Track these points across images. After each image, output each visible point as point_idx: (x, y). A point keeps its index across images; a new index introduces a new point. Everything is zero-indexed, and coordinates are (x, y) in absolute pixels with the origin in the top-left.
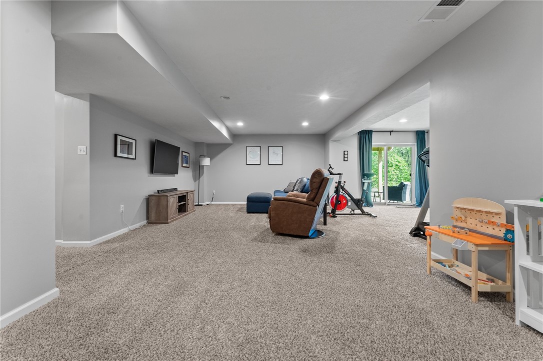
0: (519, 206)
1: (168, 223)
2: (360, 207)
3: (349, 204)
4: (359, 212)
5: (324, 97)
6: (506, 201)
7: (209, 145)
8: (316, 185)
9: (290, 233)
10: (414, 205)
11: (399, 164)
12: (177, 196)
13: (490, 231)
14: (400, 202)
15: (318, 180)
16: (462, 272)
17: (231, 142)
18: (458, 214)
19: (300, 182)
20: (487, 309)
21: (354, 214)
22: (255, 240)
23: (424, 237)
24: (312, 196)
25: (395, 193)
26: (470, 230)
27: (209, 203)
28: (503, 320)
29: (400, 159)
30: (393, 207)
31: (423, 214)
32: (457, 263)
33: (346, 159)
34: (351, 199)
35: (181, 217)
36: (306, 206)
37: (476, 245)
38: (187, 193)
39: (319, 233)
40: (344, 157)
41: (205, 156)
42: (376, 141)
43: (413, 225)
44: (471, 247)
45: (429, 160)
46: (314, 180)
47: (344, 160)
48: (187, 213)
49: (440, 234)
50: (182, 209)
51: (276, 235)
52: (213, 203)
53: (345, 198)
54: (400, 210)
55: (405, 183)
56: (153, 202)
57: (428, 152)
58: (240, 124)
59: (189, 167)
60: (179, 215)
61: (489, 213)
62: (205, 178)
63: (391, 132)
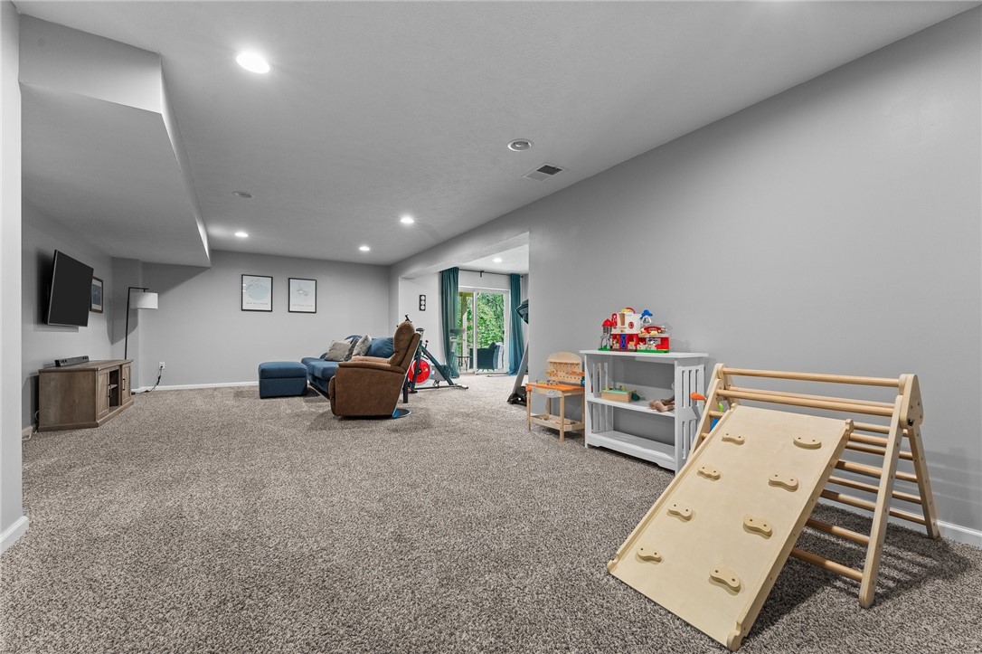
0: (587, 355)
1: (97, 425)
2: (446, 378)
3: (433, 372)
4: (446, 383)
5: (407, 220)
6: (581, 352)
7: (149, 267)
8: (403, 344)
9: (365, 414)
10: (507, 373)
11: (485, 317)
12: (108, 371)
13: (573, 381)
14: (491, 371)
15: (406, 337)
16: (554, 422)
17: (209, 264)
18: (551, 368)
19: (363, 342)
20: (569, 444)
21: (438, 387)
22: (311, 429)
23: (524, 402)
24: (399, 359)
25: (486, 358)
26: (560, 383)
27: (149, 388)
28: (578, 447)
29: (486, 309)
30: (484, 376)
31: (520, 380)
32: (551, 416)
33: (423, 307)
34: (436, 366)
35: (115, 415)
36: (390, 373)
37: (563, 392)
38: (121, 366)
39: (405, 412)
40: (421, 305)
41: (145, 290)
42: (464, 284)
43: (511, 391)
44: (560, 394)
45: (527, 314)
46: (402, 337)
47: (420, 309)
48: (121, 407)
49: (539, 389)
50: (115, 399)
51: (341, 420)
52: (158, 388)
53: (428, 366)
54: (493, 379)
55: (497, 344)
56: (52, 384)
57: (526, 305)
58: (242, 235)
59: (101, 312)
60: (110, 411)
61: (572, 364)
62: (140, 335)
63: (482, 272)
